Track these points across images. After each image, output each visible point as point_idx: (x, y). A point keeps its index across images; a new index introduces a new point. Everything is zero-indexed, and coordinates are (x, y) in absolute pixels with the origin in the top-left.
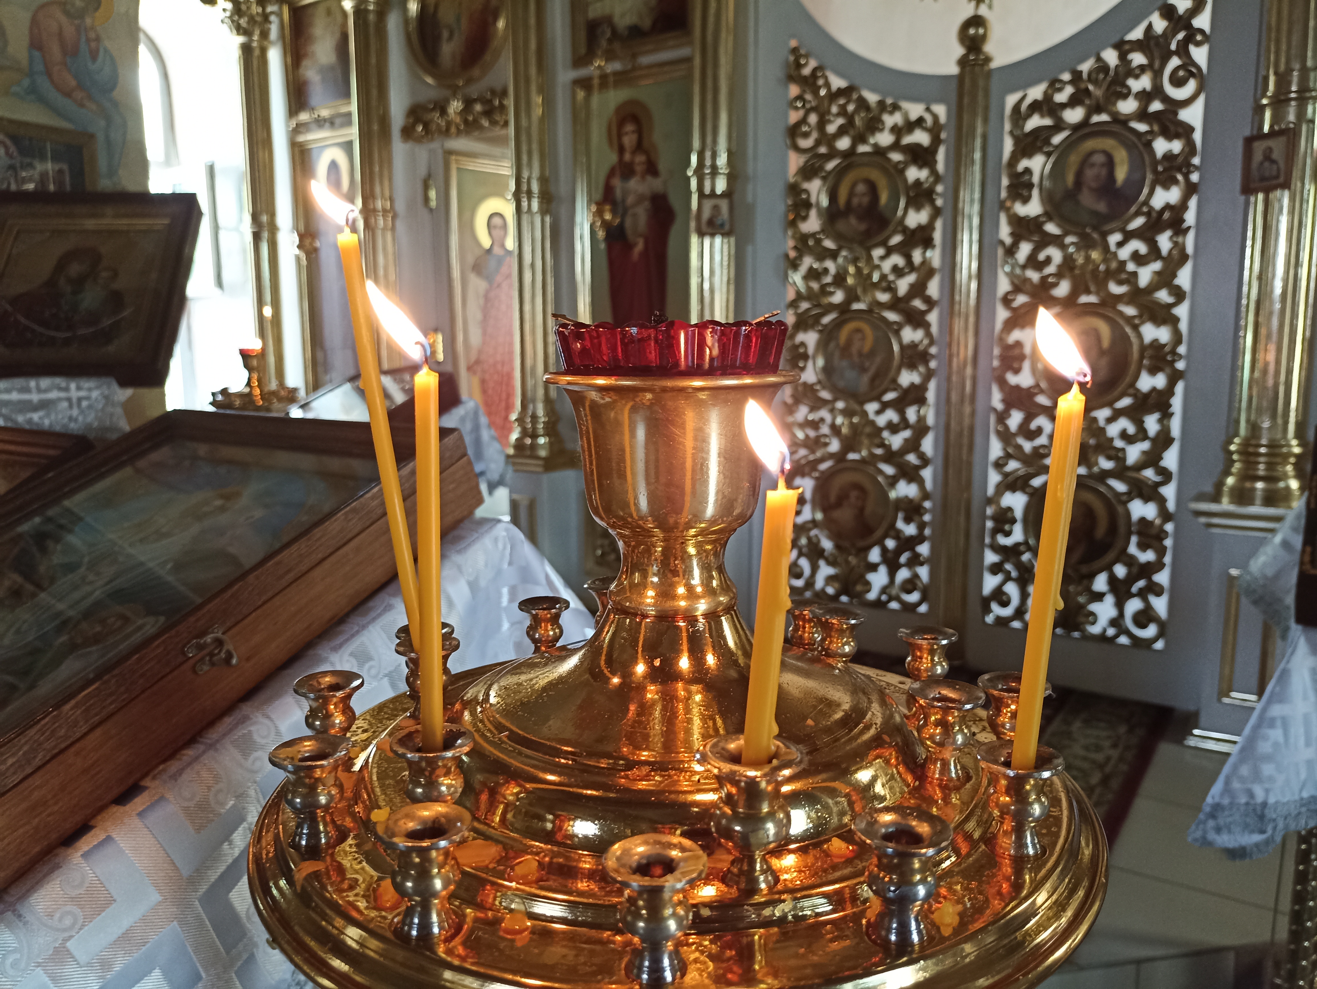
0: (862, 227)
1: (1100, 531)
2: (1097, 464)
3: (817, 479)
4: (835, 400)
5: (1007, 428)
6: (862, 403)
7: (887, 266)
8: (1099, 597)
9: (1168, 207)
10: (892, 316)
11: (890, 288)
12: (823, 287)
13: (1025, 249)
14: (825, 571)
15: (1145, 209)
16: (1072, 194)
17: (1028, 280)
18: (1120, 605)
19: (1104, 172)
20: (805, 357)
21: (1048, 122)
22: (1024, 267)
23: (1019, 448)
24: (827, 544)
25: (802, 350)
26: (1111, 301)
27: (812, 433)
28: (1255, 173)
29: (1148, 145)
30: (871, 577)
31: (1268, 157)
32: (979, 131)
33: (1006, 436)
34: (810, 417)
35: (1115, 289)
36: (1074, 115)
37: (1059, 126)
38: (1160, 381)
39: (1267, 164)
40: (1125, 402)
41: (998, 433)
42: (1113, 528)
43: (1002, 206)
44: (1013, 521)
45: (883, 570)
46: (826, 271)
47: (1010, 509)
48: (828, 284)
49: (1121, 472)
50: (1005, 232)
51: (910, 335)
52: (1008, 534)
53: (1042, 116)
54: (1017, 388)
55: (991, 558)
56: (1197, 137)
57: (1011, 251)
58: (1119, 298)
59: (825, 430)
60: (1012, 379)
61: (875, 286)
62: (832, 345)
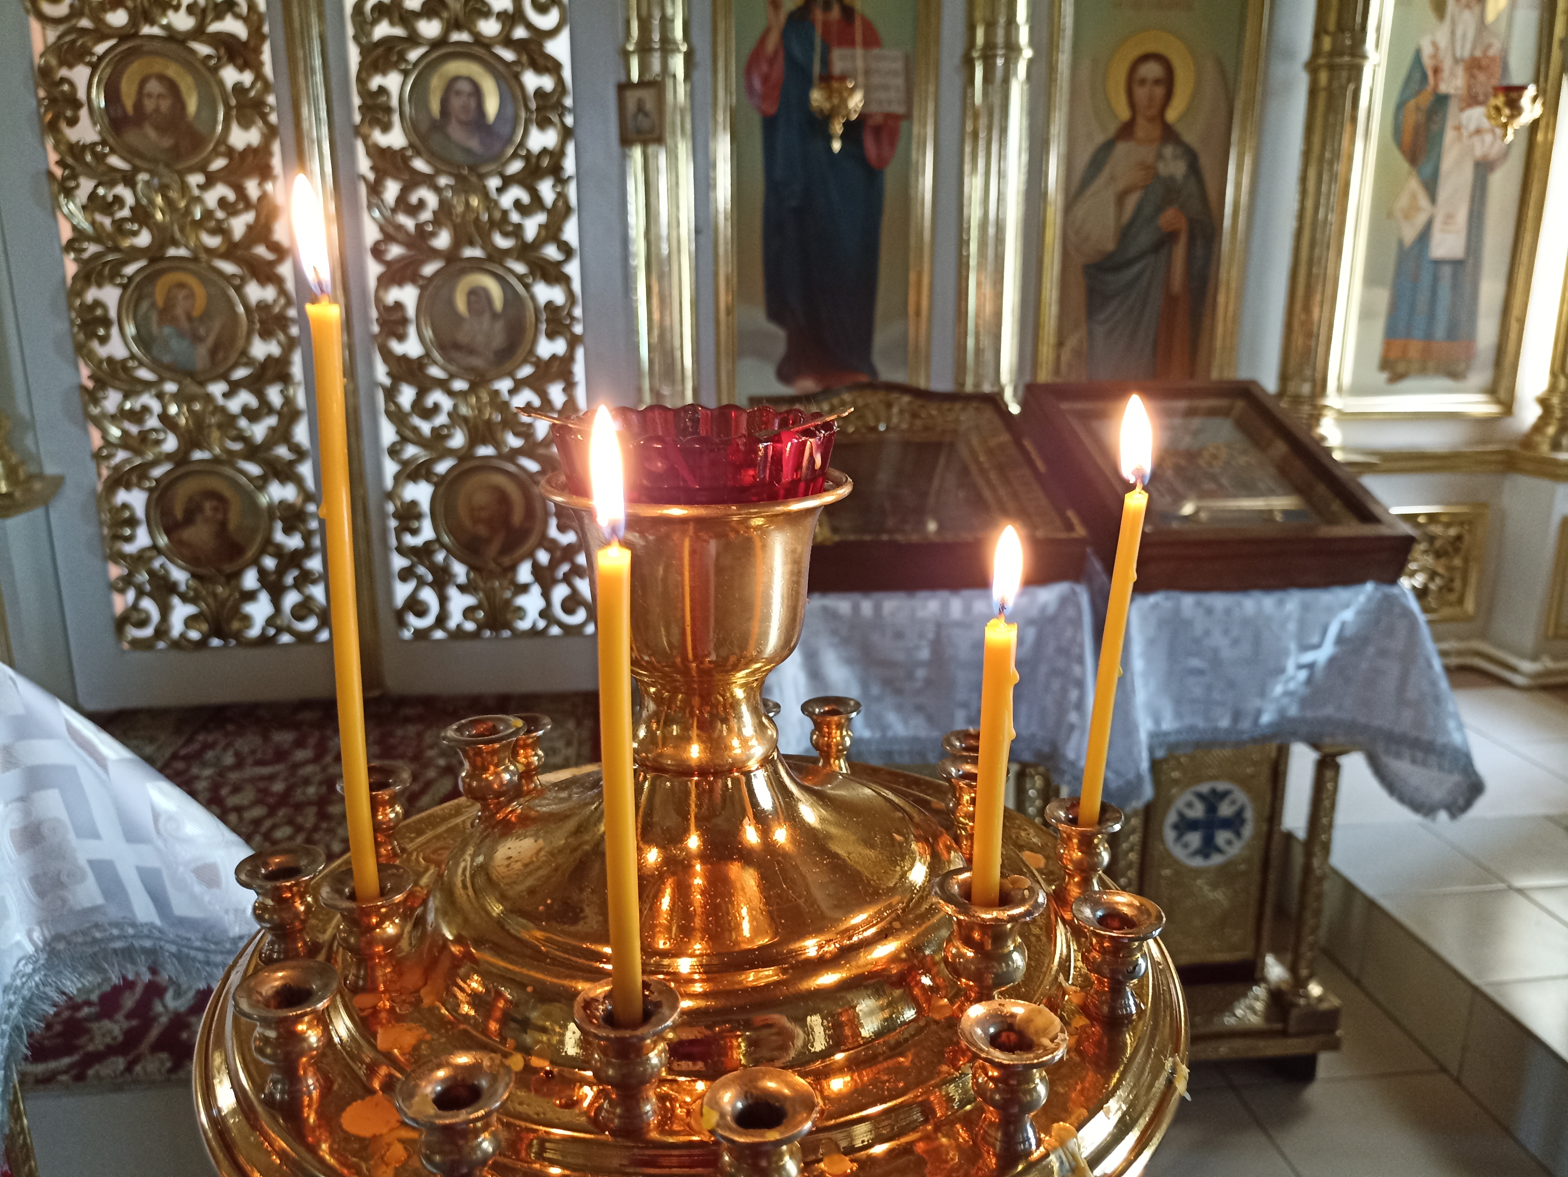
0: (167, 142)
1: (517, 517)
2: (505, 443)
3: (150, 490)
4: (161, 380)
5: (397, 405)
6: (202, 384)
7: (211, 198)
8: (524, 589)
9: (545, 151)
10: (228, 268)
11: (221, 230)
12: (119, 224)
13: (392, 190)
14: (181, 611)
15: (524, 153)
16: (440, 125)
17: (400, 227)
18: (546, 595)
19: (473, 103)
20: (106, 322)
21: (399, 31)
22: (394, 211)
23: (416, 430)
24: (179, 575)
25: (99, 312)
26: (496, 256)
27: (134, 429)
28: (630, 124)
29: (517, 77)
30: (250, 608)
31: (640, 109)
32: (315, 32)
33: (398, 417)
34: (128, 406)
35: (502, 242)
36: (430, 29)
37: (414, 39)
38: (559, 347)
39: (640, 117)
40: (526, 371)
41: (388, 414)
42: (530, 513)
43: (357, 131)
44: (419, 516)
45: (264, 598)
46: (118, 200)
47: (414, 504)
48: (124, 220)
49: (531, 449)
50: (364, 165)
51: (255, 292)
52: (415, 532)
53: (392, 23)
54: (404, 358)
55: (399, 562)
56: (567, 74)
57: (375, 189)
58: (506, 253)
59: (152, 422)
60: (398, 348)
61: (198, 225)
62: (145, 305)
